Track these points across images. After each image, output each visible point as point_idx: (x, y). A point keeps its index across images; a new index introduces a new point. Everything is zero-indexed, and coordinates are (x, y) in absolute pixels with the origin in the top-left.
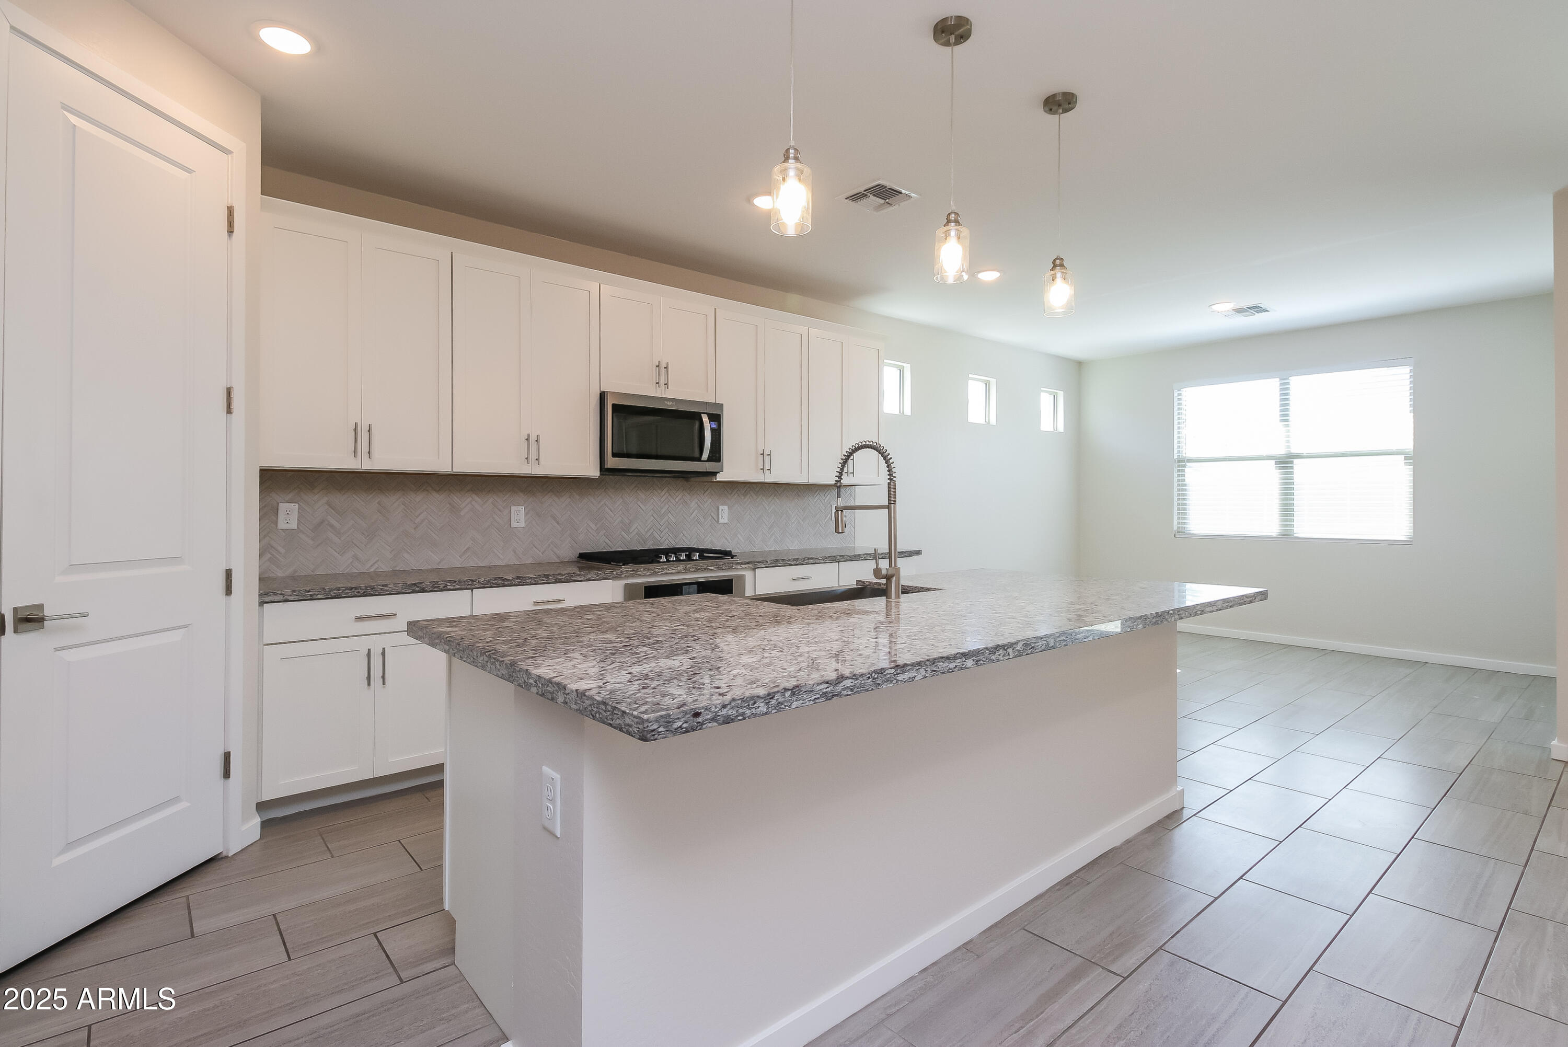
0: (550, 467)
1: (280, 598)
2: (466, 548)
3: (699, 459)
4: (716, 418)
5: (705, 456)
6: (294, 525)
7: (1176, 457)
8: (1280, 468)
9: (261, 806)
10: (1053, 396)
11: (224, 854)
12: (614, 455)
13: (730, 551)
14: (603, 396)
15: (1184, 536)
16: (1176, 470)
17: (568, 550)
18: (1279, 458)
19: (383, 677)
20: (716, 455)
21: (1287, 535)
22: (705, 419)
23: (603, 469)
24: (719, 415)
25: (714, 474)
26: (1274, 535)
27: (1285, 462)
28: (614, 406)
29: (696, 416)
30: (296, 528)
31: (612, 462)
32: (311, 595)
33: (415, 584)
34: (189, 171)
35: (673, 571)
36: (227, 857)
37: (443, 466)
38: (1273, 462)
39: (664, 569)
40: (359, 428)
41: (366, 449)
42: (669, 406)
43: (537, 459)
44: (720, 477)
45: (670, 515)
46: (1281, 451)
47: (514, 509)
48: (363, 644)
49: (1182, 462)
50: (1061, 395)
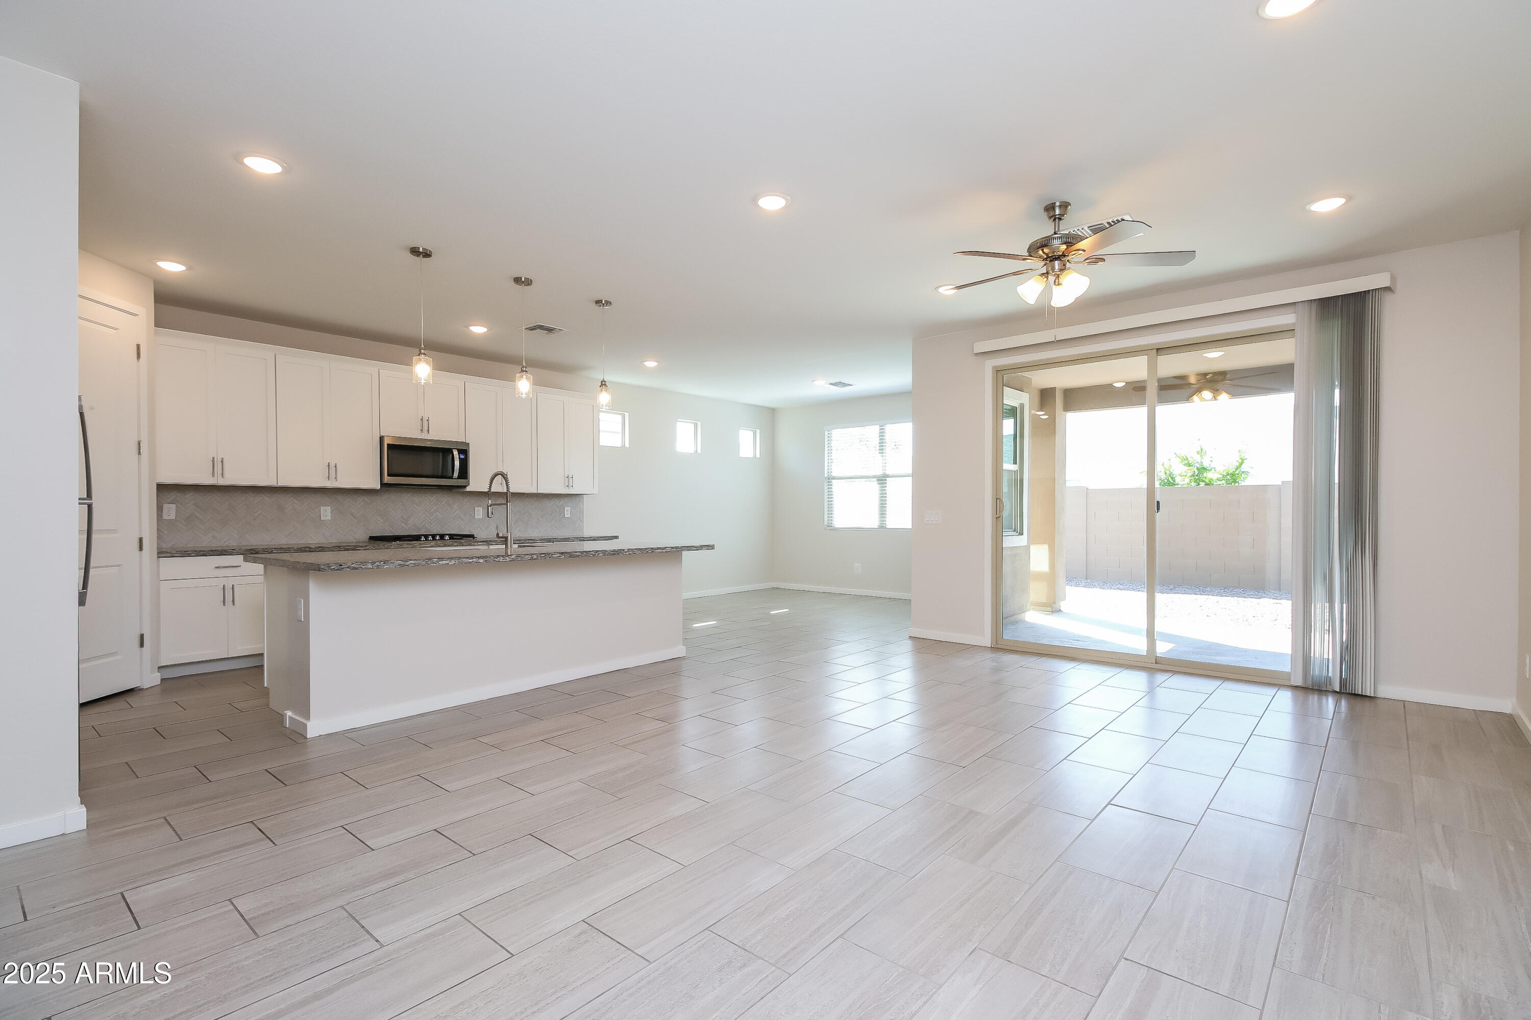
0: (345, 482)
1: (169, 555)
2: (290, 532)
3: (451, 478)
4: (464, 452)
5: (456, 474)
6: (173, 517)
7: (826, 476)
8: (879, 484)
9: (160, 668)
10: (753, 433)
11: (141, 687)
12: (389, 475)
13: (474, 535)
14: (382, 439)
15: (830, 528)
16: (826, 484)
17: (361, 535)
18: (879, 477)
19: (233, 601)
20: (464, 473)
21: (882, 527)
22: (455, 453)
23: (382, 484)
24: (466, 450)
25: (465, 487)
26: (876, 527)
27: (882, 480)
28: (388, 445)
29: (450, 451)
30: (174, 519)
31: (387, 479)
32: (188, 554)
33: (252, 549)
34: (116, 329)
35: (428, 546)
36: (143, 689)
37: (270, 482)
38: (875, 479)
39: (421, 544)
40: (216, 460)
41: (220, 472)
42: (428, 444)
43: (336, 478)
44: (468, 489)
45: (437, 513)
46: (879, 472)
47: (322, 508)
48: (221, 582)
49: (830, 479)
50: (758, 431)
